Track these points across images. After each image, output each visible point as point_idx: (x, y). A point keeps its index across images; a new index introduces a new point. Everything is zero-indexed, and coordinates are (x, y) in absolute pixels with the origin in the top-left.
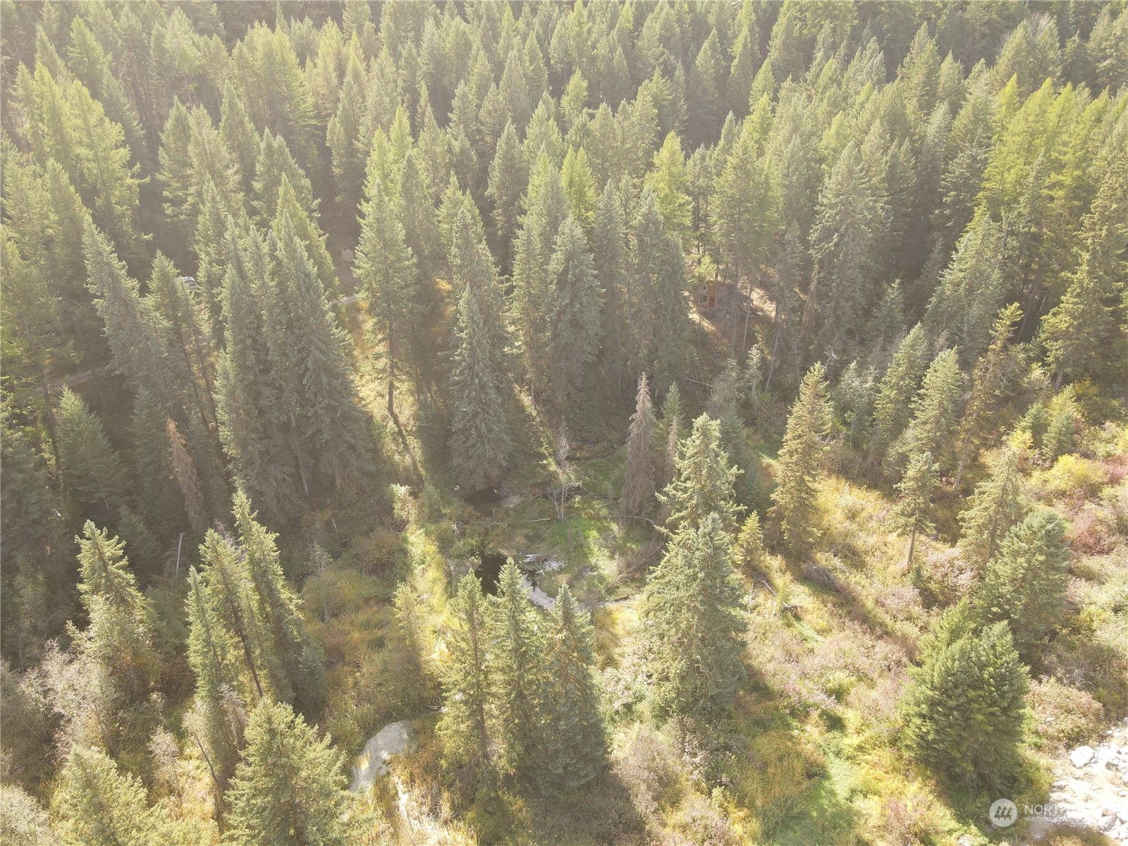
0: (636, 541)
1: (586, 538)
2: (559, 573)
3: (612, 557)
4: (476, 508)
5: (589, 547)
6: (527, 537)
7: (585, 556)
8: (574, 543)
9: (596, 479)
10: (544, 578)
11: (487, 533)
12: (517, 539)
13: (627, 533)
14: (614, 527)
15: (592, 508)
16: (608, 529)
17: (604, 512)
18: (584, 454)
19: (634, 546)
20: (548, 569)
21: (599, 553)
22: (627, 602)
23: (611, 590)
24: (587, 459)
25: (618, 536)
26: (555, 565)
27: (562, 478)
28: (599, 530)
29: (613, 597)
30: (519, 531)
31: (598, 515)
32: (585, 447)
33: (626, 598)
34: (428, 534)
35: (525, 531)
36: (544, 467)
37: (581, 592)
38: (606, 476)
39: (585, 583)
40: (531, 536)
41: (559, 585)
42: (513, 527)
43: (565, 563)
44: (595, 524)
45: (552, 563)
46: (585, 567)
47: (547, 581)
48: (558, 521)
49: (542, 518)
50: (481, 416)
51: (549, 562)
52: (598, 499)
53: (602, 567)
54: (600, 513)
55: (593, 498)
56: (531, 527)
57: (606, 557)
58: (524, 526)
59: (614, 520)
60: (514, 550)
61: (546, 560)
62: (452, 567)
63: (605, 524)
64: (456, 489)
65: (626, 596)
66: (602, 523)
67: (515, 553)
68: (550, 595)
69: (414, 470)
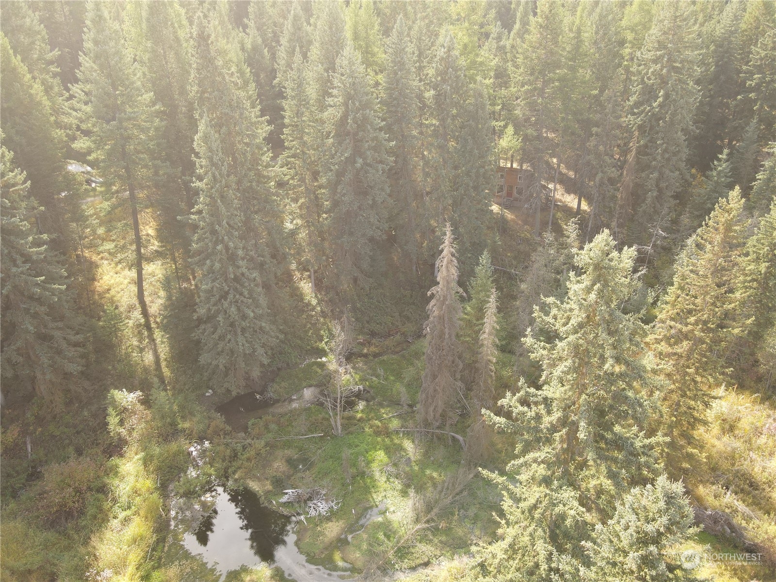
0: (439, 466)
1: (368, 463)
2: (328, 519)
3: (404, 493)
5: (372, 477)
6: (289, 461)
7: (367, 490)
8: (353, 471)
9: (386, 379)
10: (305, 530)
11: (235, 456)
12: (276, 465)
13: (426, 454)
14: (408, 445)
15: (379, 418)
16: (400, 448)
17: (395, 424)
18: (373, 349)
19: (435, 475)
20: (313, 513)
21: (387, 485)
22: (428, 571)
23: (403, 552)
24: (376, 355)
25: (413, 459)
26: (323, 507)
28: (387, 450)
29: (406, 563)
30: (280, 453)
31: (387, 428)
32: (374, 341)
33: (426, 564)
35: (288, 452)
36: (322, 365)
37: (358, 554)
38: (399, 377)
39: (365, 536)
40: (295, 460)
41: (326, 540)
42: (272, 446)
43: (338, 503)
44: (383, 440)
45: (319, 504)
46: (366, 509)
47: (309, 533)
48: (334, 437)
49: (312, 433)
50: (231, 296)
51: (315, 502)
52: (388, 406)
53: (391, 510)
54: (390, 425)
55: (381, 405)
56: (297, 447)
57: (396, 493)
58: (288, 445)
59: (408, 435)
60: (268, 482)
61: (310, 499)
62: (173, 513)
63: (396, 441)
64: (207, 394)
65: (426, 560)
66: (392, 440)
67: (269, 487)
68: (312, 559)
69: (156, 370)
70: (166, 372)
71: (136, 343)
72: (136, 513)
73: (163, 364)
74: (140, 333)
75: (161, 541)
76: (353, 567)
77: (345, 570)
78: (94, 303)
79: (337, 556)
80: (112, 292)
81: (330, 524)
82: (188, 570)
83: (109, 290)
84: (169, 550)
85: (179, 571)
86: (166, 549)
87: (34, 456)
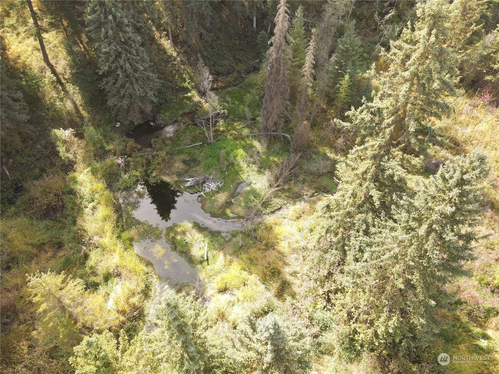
0: (277, 154)
1: (235, 157)
2: (218, 192)
3: (260, 172)
4: (137, 141)
5: (238, 165)
6: (184, 162)
7: (237, 173)
8: (226, 163)
9: (233, 104)
10: (205, 200)
11: (149, 163)
12: (176, 165)
13: (268, 148)
14: (256, 143)
15: (234, 129)
16: (252, 146)
17: (246, 131)
18: (220, 84)
19: (276, 159)
20: (207, 190)
21: (248, 169)
22: (281, 212)
23: (266, 204)
24: (223, 88)
25: (260, 151)
26: (213, 186)
27: (206, 106)
28: (244, 148)
29: (268, 210)
30: (177, 158)
31: (241, 135)
32: (220, 79)
33: (279, 209)
34: (94, 172)
35: (182, 157)
36: (189, 99)
37: (240, 209)
38: (242, 101)
39: (242, 199)
40: (188, 161)
41: (219, 204)
42: (171, 154)
43: (221, 183)
44: (240, 143)
45: (210, 184)
46: (239, 184)
47: (208, 201)
48: (209, 144)
49: (195, 143)
50: (123, 56)
51: (208, 184)
52: (238, 121)
53: (254, 182)
54: (243, 133)
55: (234, 121)
56: (187, 153)
57: (254, 173)
58: (181, 152)
59: (255, 137)
60: (175, 176)
61: (204, 182)
62: (121, 201)
63: (248, 142)
64: (117, 126)
65: (280, 207)
66: (246, 142)
67: (176, 179)
68: (213, 215)
69: (77, 113)
70: (84, 113)
71: (55, 95)
72: (99, 203)
73: (81, 108)
74: (55, 87)
75: (120, 217)
76: (239, 216)
77: (235, 218)
78: (11, 68)
79: (228, 211)
80: (23, 58)
81: (219, 195)
82: (142, 230)
83: (19, 57)
84: (127, 221)
85: (137, 231)
86: (124, 220)
87: (14, 178)
